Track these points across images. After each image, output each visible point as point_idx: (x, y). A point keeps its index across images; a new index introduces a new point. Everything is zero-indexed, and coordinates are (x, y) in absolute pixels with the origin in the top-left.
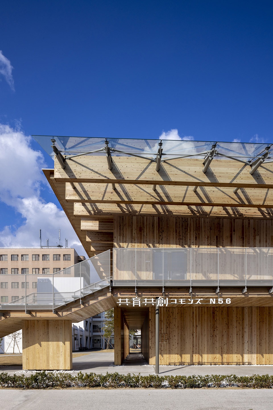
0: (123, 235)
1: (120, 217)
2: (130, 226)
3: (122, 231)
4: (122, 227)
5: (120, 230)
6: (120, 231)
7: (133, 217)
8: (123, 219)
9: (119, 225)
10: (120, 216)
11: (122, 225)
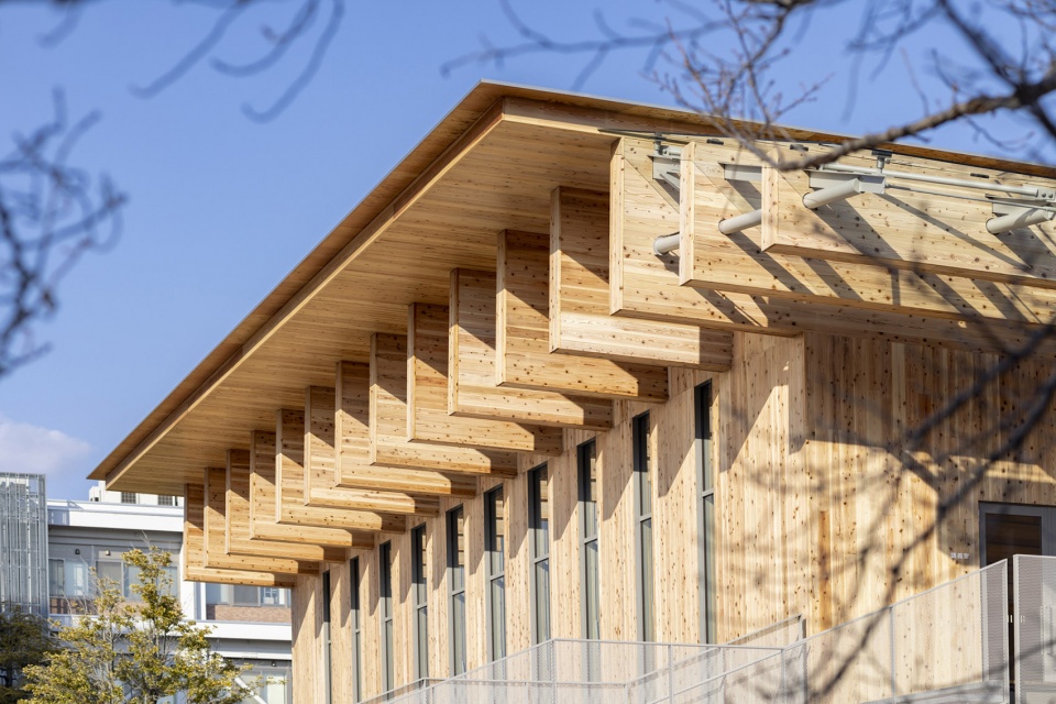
0: (849, 424)
1: (834, 341)
2: (878, 385)
3: (842, 408)
4: (842, 386)
5: (835, 401)
6: (835, 407)
7: (893, 344)
8: (846, 350)
9: (829, 379)
10: (833, 337)
11: (841, 376)
